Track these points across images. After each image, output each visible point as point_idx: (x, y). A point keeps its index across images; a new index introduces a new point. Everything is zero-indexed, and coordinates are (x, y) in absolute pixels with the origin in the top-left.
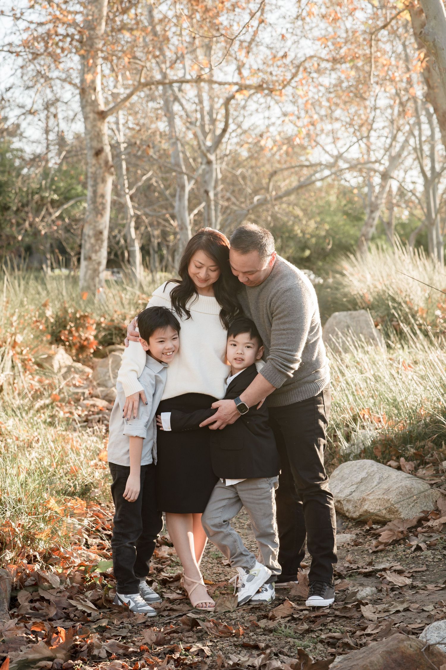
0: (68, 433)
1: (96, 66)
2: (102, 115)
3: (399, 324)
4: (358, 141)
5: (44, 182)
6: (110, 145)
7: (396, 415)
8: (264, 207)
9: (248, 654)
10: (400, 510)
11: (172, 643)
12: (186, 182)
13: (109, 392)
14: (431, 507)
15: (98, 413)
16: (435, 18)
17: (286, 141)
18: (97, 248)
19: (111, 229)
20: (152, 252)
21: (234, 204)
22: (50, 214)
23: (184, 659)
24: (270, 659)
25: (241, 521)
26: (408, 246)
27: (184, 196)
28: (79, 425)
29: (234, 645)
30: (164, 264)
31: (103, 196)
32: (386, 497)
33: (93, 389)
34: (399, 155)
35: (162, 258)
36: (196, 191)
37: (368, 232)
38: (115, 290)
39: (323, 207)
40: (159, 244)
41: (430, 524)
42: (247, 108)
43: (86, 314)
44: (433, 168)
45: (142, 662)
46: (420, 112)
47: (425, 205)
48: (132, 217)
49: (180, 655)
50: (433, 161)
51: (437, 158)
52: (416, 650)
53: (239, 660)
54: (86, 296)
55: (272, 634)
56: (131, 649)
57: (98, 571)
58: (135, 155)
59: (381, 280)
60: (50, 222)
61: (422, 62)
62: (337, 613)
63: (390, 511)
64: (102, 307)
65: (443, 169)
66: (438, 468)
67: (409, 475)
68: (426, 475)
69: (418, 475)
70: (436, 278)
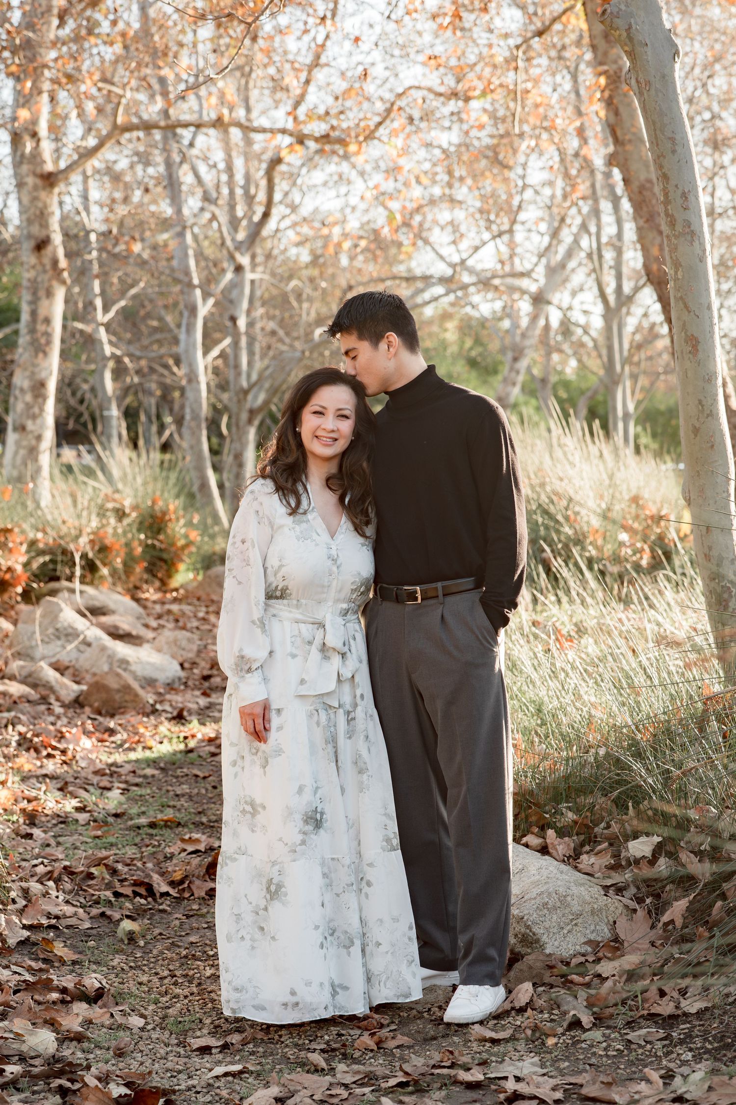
1: (39, 93)
2: (50, 180)
4: (493, 239)
10: (544, 938)
12: (199, 301)
13: (33, 669)
14: (604, 933)
15: (9, 710)
18: (36, 410)
21: (281, 340)
26: (572, 419)
27: (194, 325)
31: (47, 321)
33: (5, 663)
34: (562, 265)
36: (215, 317)
37: (507, 395)
38: (64, 484)
41: (601, 969)
43: (10, 526)
44: (619, 289)
47: (604, 352)
48: (107, 359)
50: (619, 277)
51: (625, 270)
54: (9, 495)
58: (110, 253)
61: (602, 92)
63: (525, 941)
64: (40, 514)
65: (637, 289)
66: (620, 852)
67: (563, 867)
68: (596, 867)
69: (580, 866)
70: (621, 475)
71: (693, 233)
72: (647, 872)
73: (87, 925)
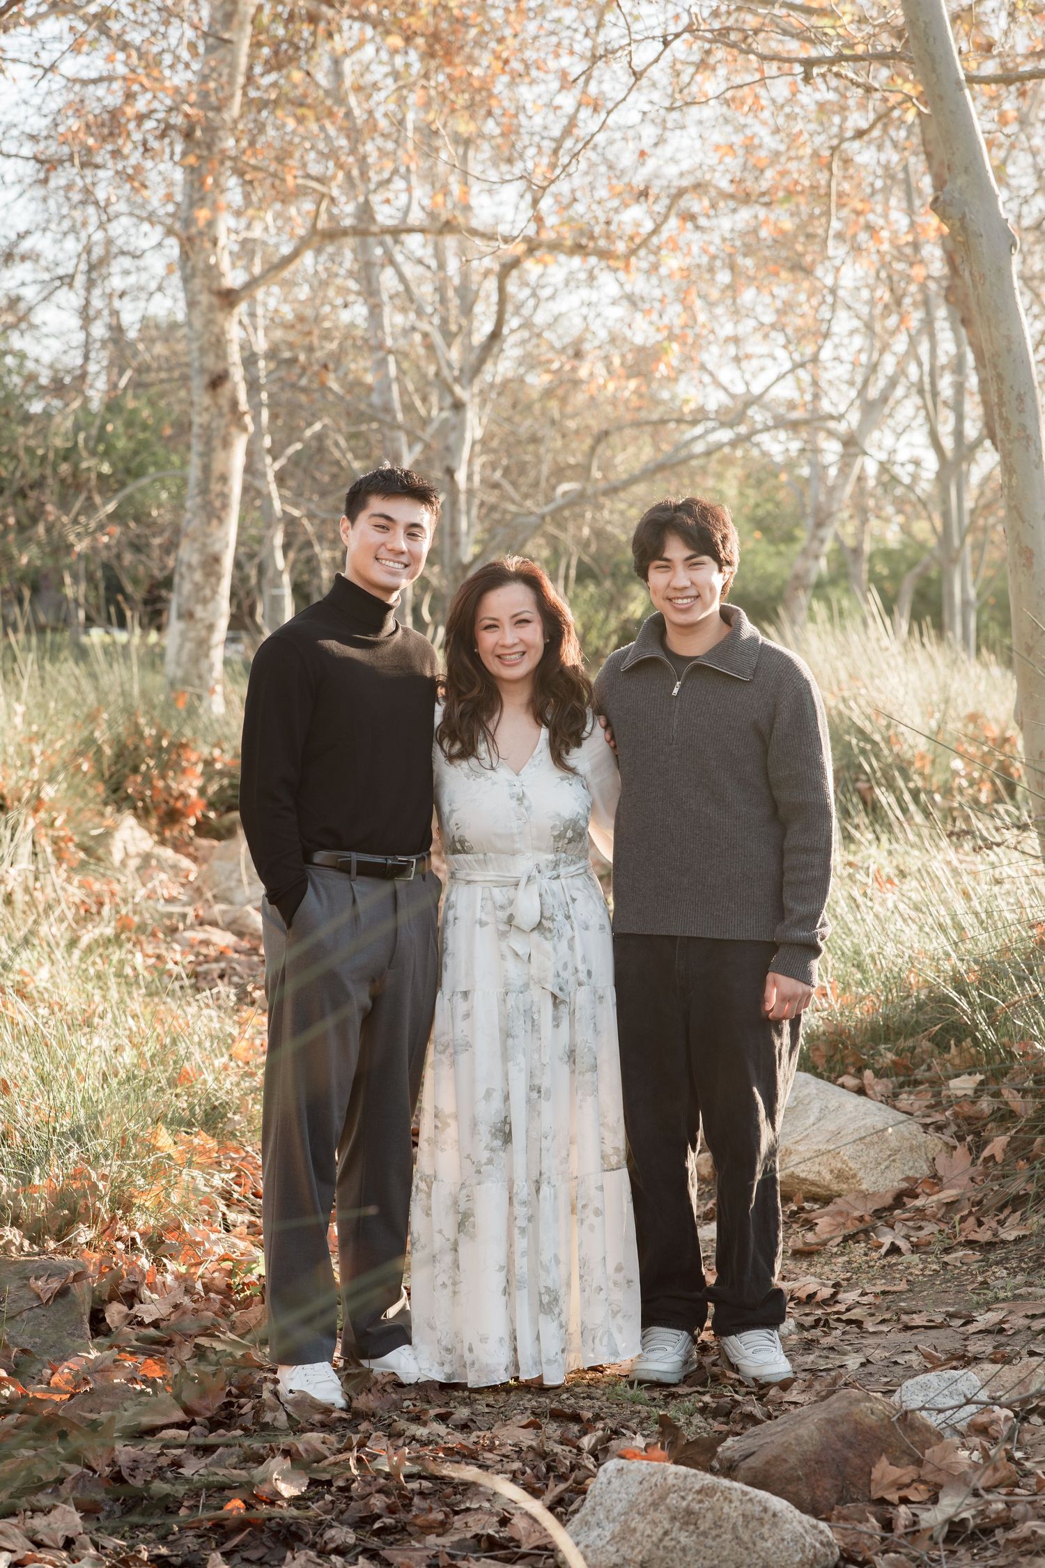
1: (221, 191)
2: (229, 298)
3: (871, 788)
4: (792, 371)
5: (81, 436)
6: (242, 361)
7: (859, 984)
8: (577, 510)
10: (861, 1174)
12: (405, 448)
13: (237, 914)
14: (922, 1170)
15: (217, 960)
16: (966, 170)
17: (633, 364)
18: (208, 592)
21: (508, 498)
22: (94, 508)
26: (897, 615)
31: (224, 479)
32: (832, 1148)
33: (203, 907)
34: (884, 398)
36: (424, 465)
37: (807, 571)
41: (919, 1203)
43: (183, 740)
44: (958, 433)
47: (938, 517)
48: (278, 520)
50: (960, 418)
52: (882, 1420)
54: (182, 700)
58: (294, 386)
59: (835, 689)
60: (93, 525)
63: (840, 1176)
64: (216, 725)
65: (978, 442)
66: (939, 1093)
67: (883, 1106)
68: (916, 1106)
69: (899, 1105)
70: (956, 685)
71: (1028, 438)
72: (967, 1109)
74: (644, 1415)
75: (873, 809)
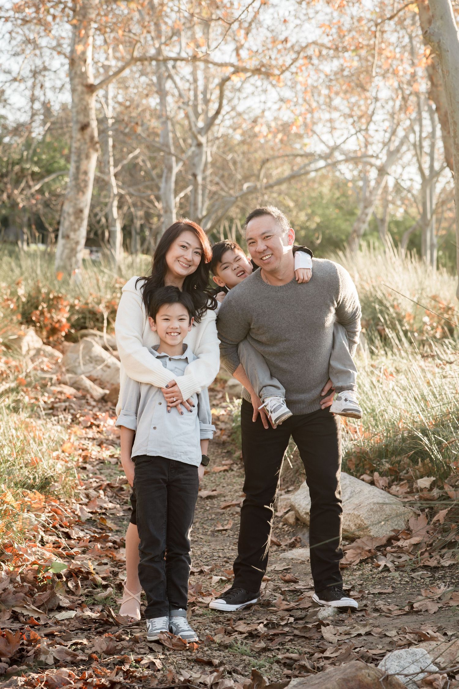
0: (32, 420)
1: (88, 37)
2: (91, 89)
3: (384, 329)
4: (356, 134)
5: (25, 153)
6: (97, 120)
7: (373, 427)
8: (254, 195)
9: (201, 671)
10: (370, 527)
11: (123, 653)
12: (174, 164)
13: (77, 379)
14: (402, 526)
15: (65, 401)
16: (441, 19)
17: (281, 128)
18: (76, 226)
19: (92, 207)
20: (133, 233)
21: (222, 189)
22: (30, 187)
23: (133, 672)
24: (223, 677)
25: (205, 526)
26: (400, 247)
27: (170, 177)
28: (44, 413)
29: (187, 659)
30: (145, 246)
31: (86, 173)
32: (356, 513)
33: (61, 375)
34: (398, 150)
35: (143, 240)
36: (183, 173)
37: (360, 229)
38: (92, 271)
39: (315, 198)
40: (142, 226)
41: (400, 543)
42: (243, 91)
43: (60, 295)
44: (432, 167)
45: (90, 672)
46: (422, 108)
47: (421, 205)
48: (115, 195)
49: (130, 666)
50: (432, 160)
51: (436, 156)
52: (374, 680)
53: (191, 677)
54: (61, 277)
55: (227, 651)
56: (79, 658)
57: (51, 571)
58: (122, 132)
59: (369, 281)
60: (29, 195)
61: (427, 58)
62: (297, 632)
63: (360, 528)
64: (77, 289)
65: (442, 168)
66: (412, 486)
67: (382, 491)
68: (400, 492)
69: (391, 491)
70: (426, 283)
72: (426, 494)
73: (122, 514)
74: (247, 662)
75: (385, 339)
